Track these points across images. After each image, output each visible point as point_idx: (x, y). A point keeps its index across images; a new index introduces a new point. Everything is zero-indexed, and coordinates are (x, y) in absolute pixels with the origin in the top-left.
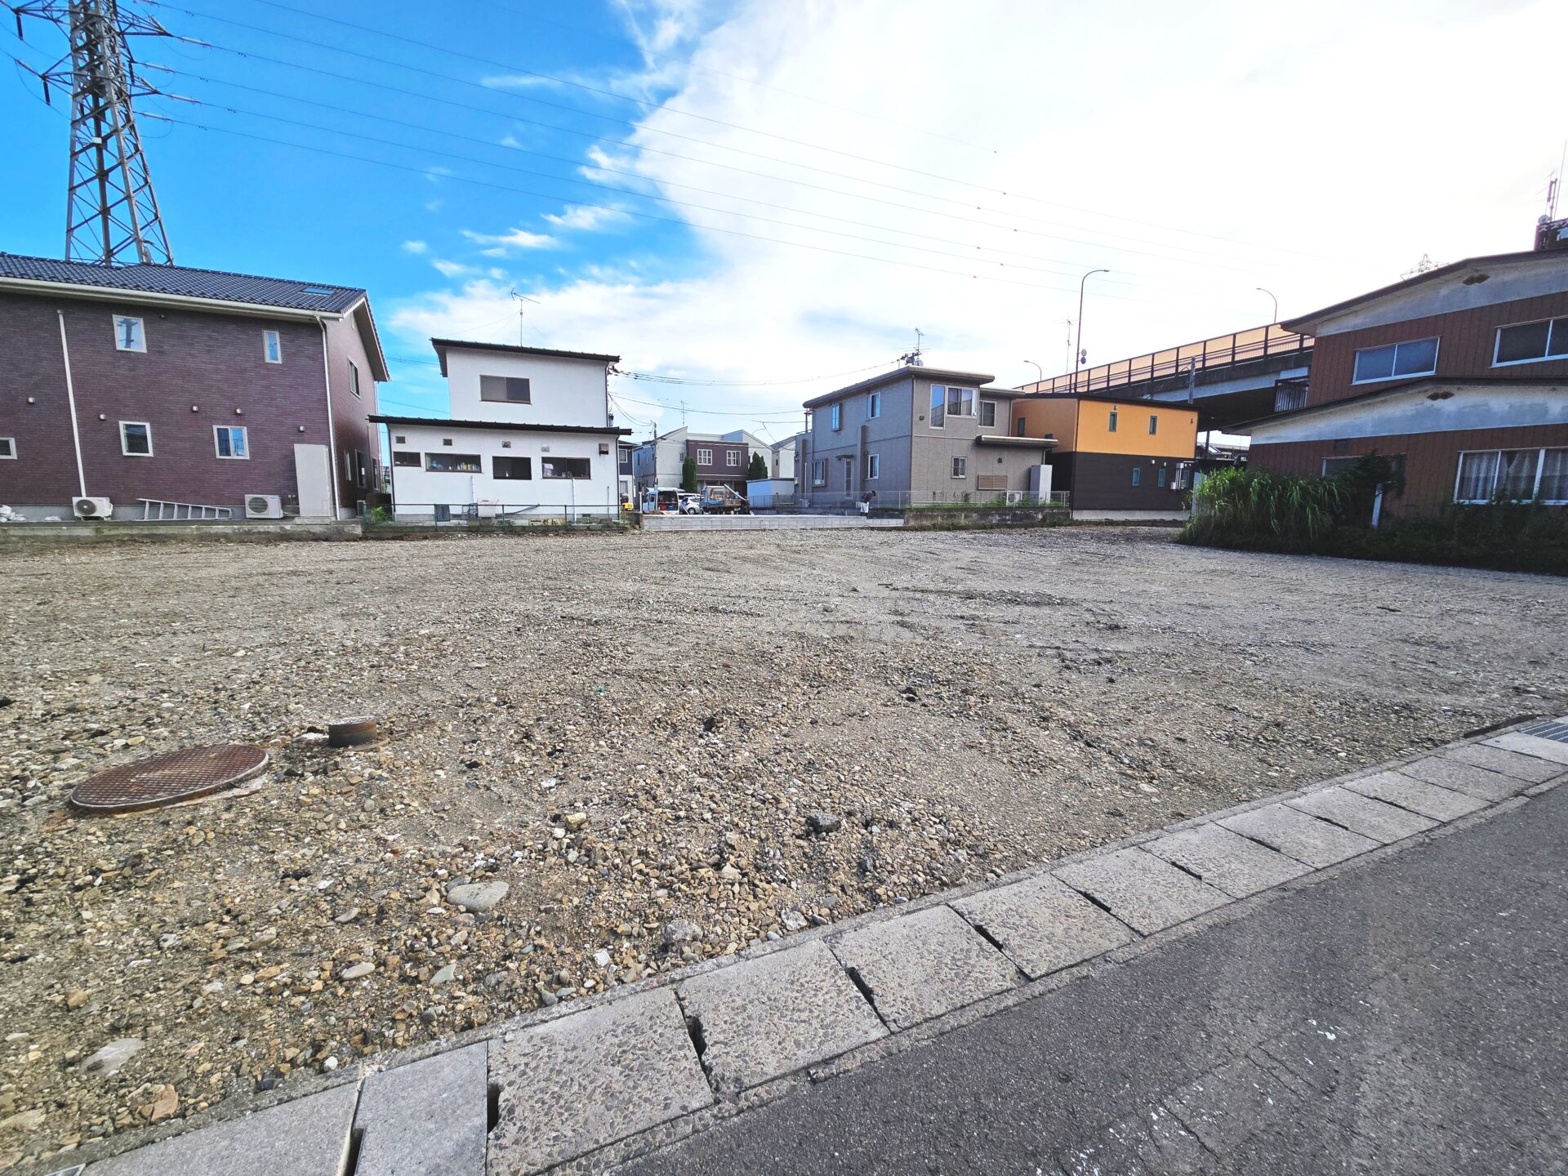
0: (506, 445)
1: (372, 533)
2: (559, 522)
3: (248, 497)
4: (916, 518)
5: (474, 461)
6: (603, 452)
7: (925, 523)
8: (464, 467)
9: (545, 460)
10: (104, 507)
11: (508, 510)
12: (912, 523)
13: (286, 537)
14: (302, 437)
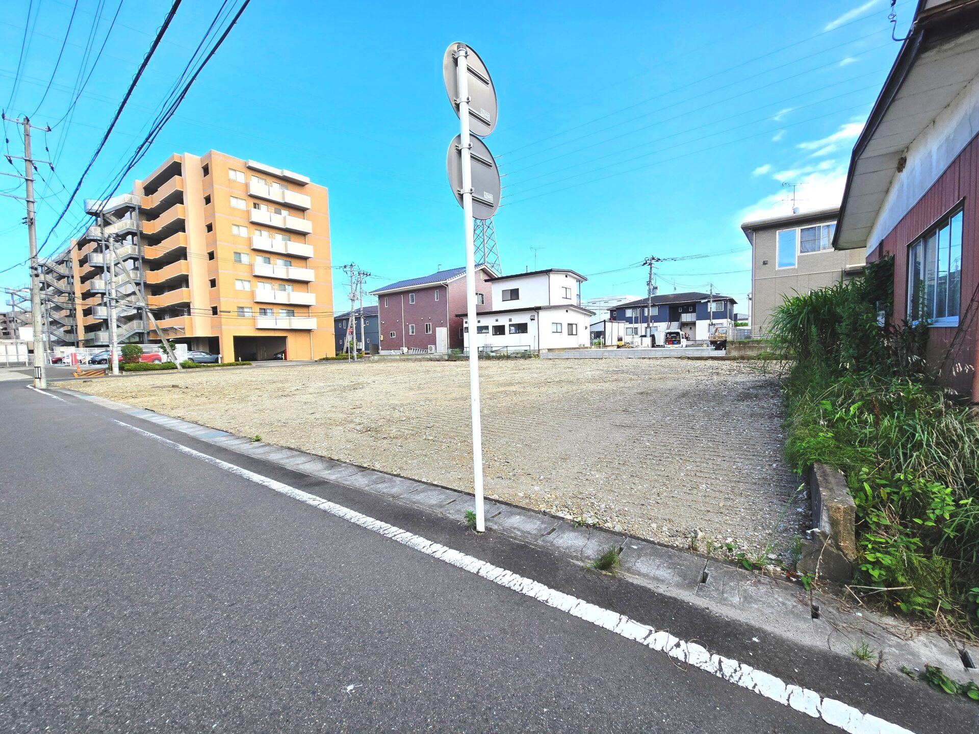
0: (497, 321)
1: (451, 358)
2: (506, 354)
3: (429, 346)
4: (739, 349)
5: (487, 328)
6: (532, 320)
7: (750, 353)
8: (484, 331)
9: (510, 325)
10: (405, 350)
11: (494, 349)
12: (735, 353)
13: (431, 360)
14: (441, 325)
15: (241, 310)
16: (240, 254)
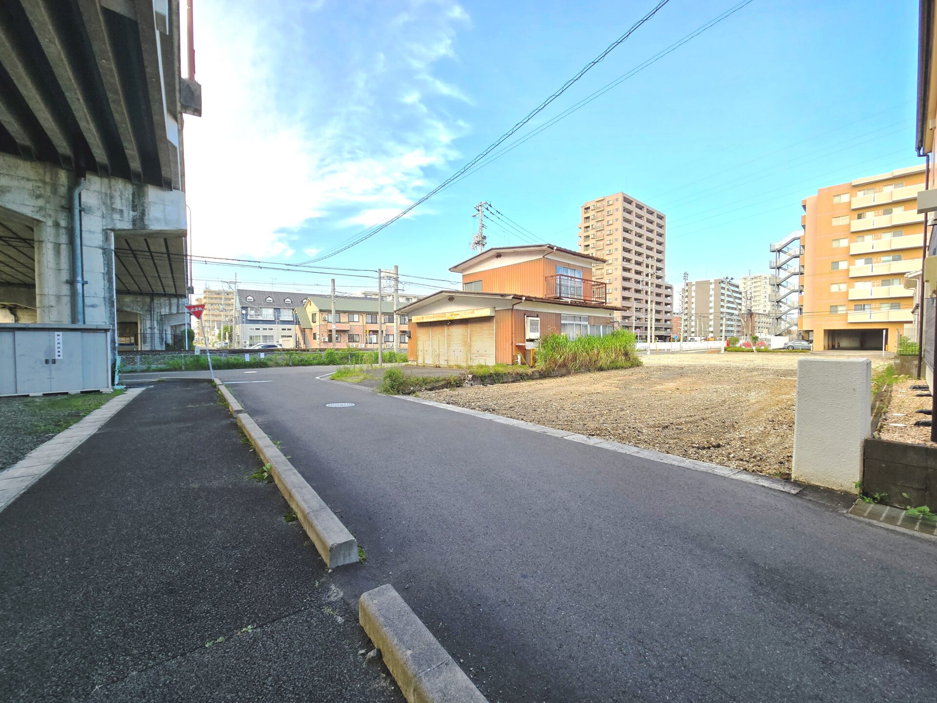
15: (833, 309)
16: (838, 262)
